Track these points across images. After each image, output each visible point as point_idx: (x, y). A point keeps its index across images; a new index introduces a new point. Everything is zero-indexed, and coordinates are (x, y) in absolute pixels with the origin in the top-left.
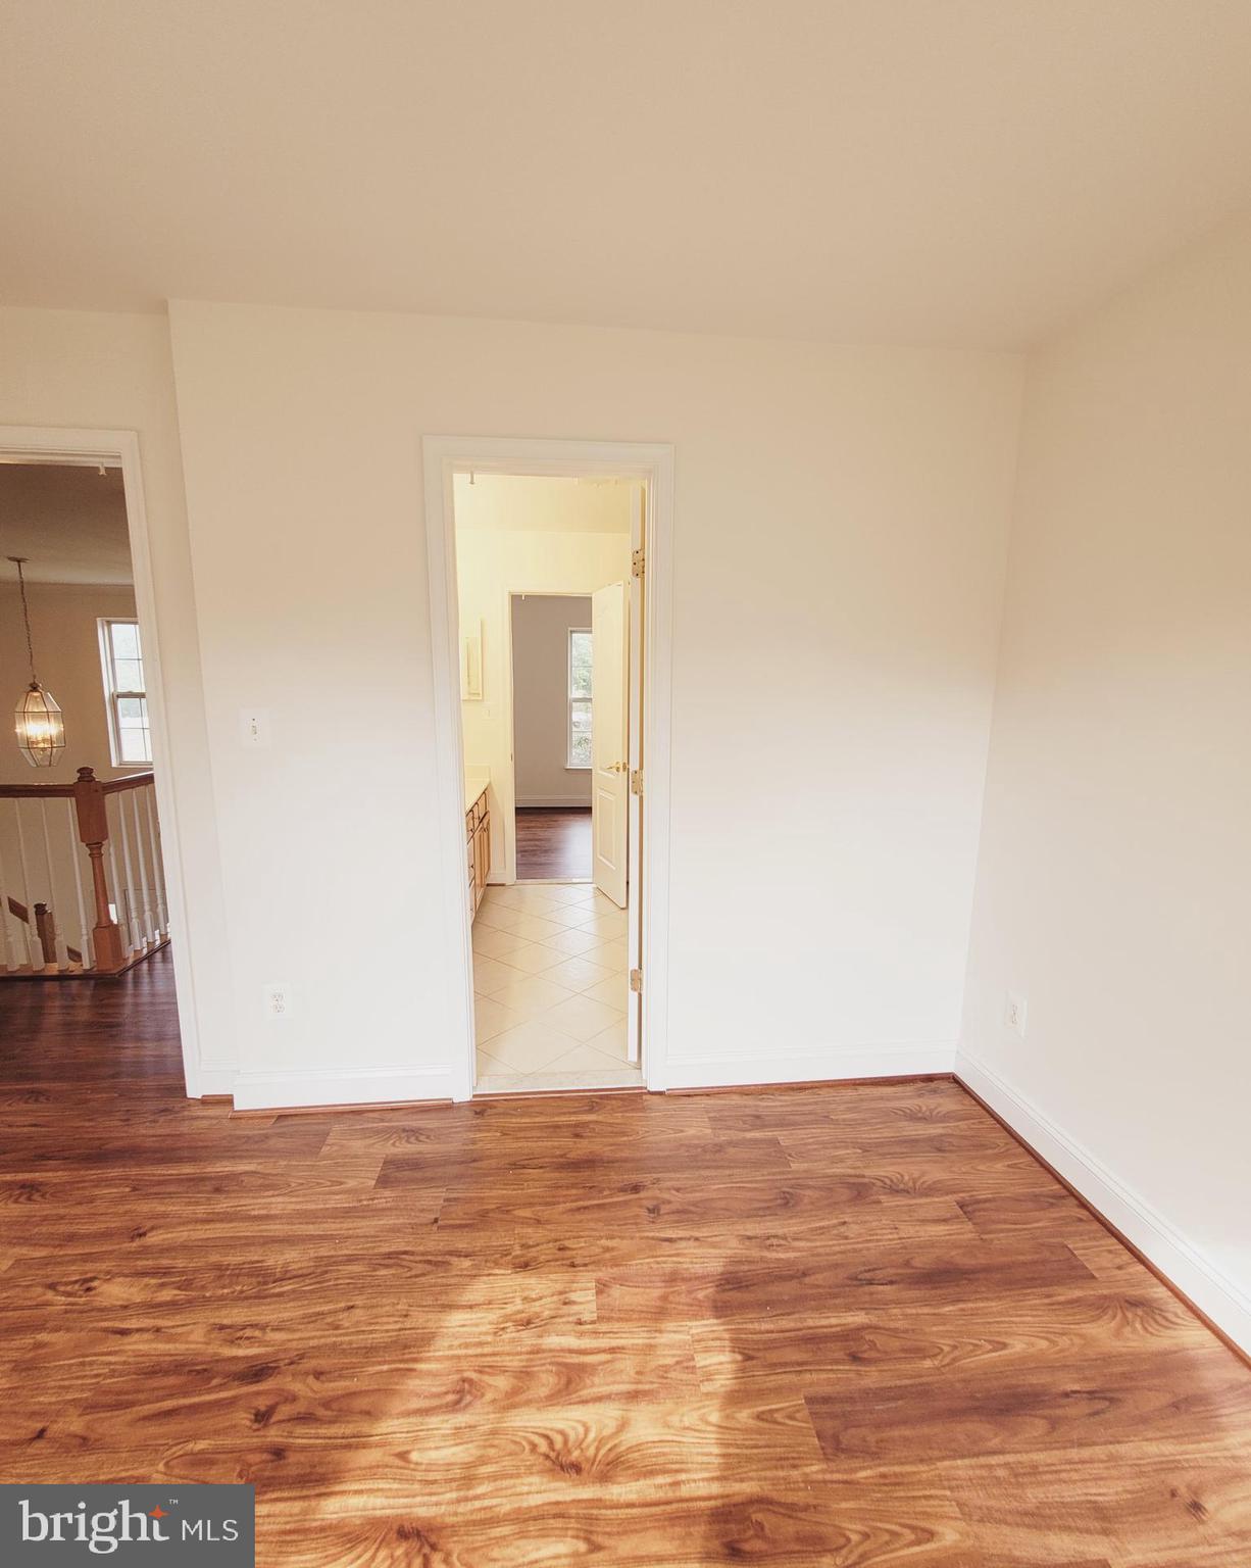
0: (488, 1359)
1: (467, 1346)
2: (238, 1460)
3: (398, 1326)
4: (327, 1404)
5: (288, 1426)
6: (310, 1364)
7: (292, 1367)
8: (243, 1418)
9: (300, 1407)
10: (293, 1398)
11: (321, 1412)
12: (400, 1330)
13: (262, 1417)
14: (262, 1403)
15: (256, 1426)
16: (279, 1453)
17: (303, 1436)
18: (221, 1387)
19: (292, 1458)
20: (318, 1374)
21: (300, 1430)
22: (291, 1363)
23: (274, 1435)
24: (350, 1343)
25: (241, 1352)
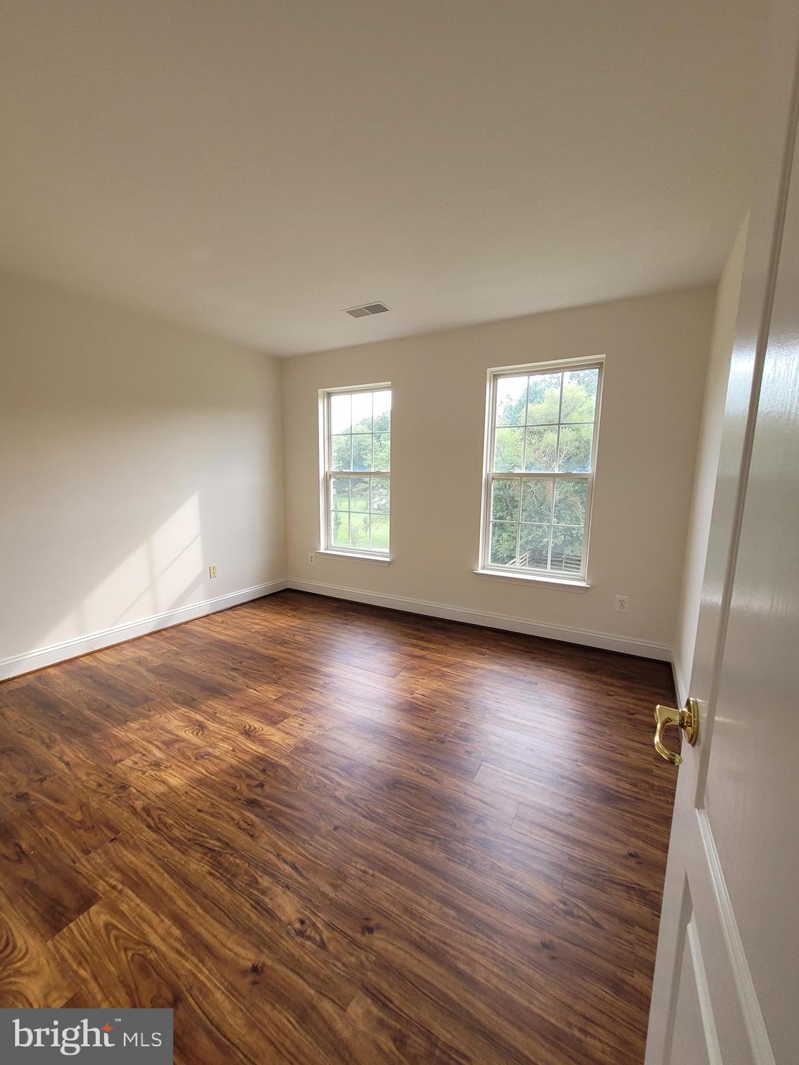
0: (183, 761)
1: (183, 769)
2: (276, 776)
3: (194, 790)
4: (240, 777)
5: (256, 777)
6: (234, 795)
7: (240, 797)
8: (267, 788)
9: (249, 781)
10: (249, 786)
11: (244, 775)
12: (194, 788)
13: (261, 785)
14: (259, 790)
15: (265, 783)
16: (264, 771)
17: (254, 771)
18: (268, 806)
19: (261, 767)
20: (234, 789)
21: (254, 774)
22: (239, 799)
23: (262, 777)
24: (214, 794)
25: (253, 817)
